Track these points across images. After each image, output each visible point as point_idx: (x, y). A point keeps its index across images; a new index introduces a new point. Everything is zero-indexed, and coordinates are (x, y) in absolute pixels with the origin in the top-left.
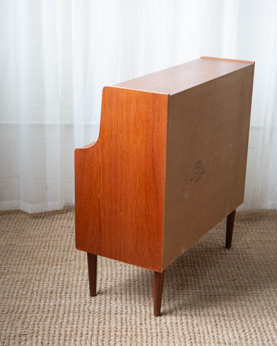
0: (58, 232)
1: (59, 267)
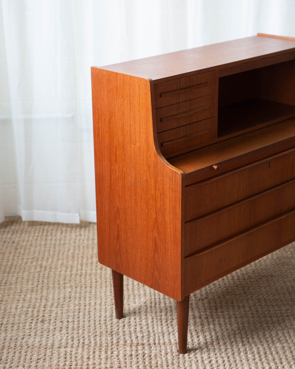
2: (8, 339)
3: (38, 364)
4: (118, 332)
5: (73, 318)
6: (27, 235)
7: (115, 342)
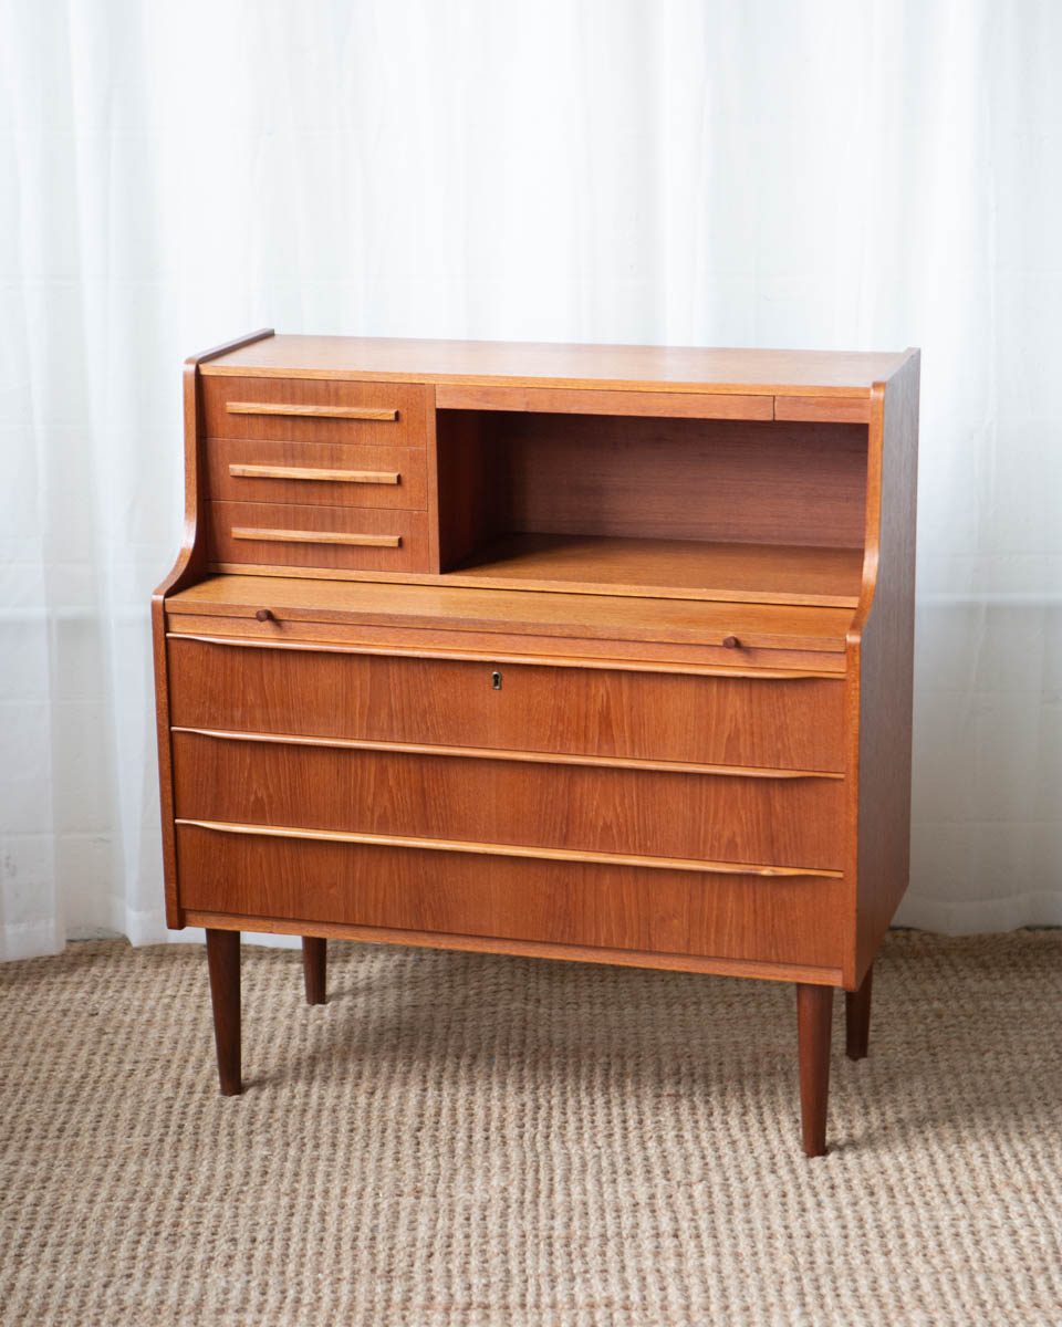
0: (46, 1034)
2: (59, 1285)
4: (411, 1272)
5: (271, 1231)
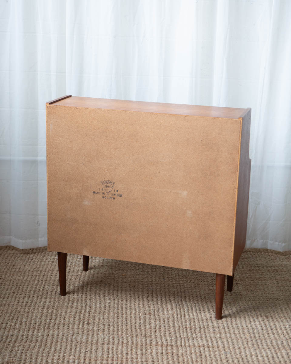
1: (48, 300)
2: (60, 335)
3: (86, 355)
4: (151, 335)
5: (113, 323)
6: (72, 258)
7: (148, 342)
